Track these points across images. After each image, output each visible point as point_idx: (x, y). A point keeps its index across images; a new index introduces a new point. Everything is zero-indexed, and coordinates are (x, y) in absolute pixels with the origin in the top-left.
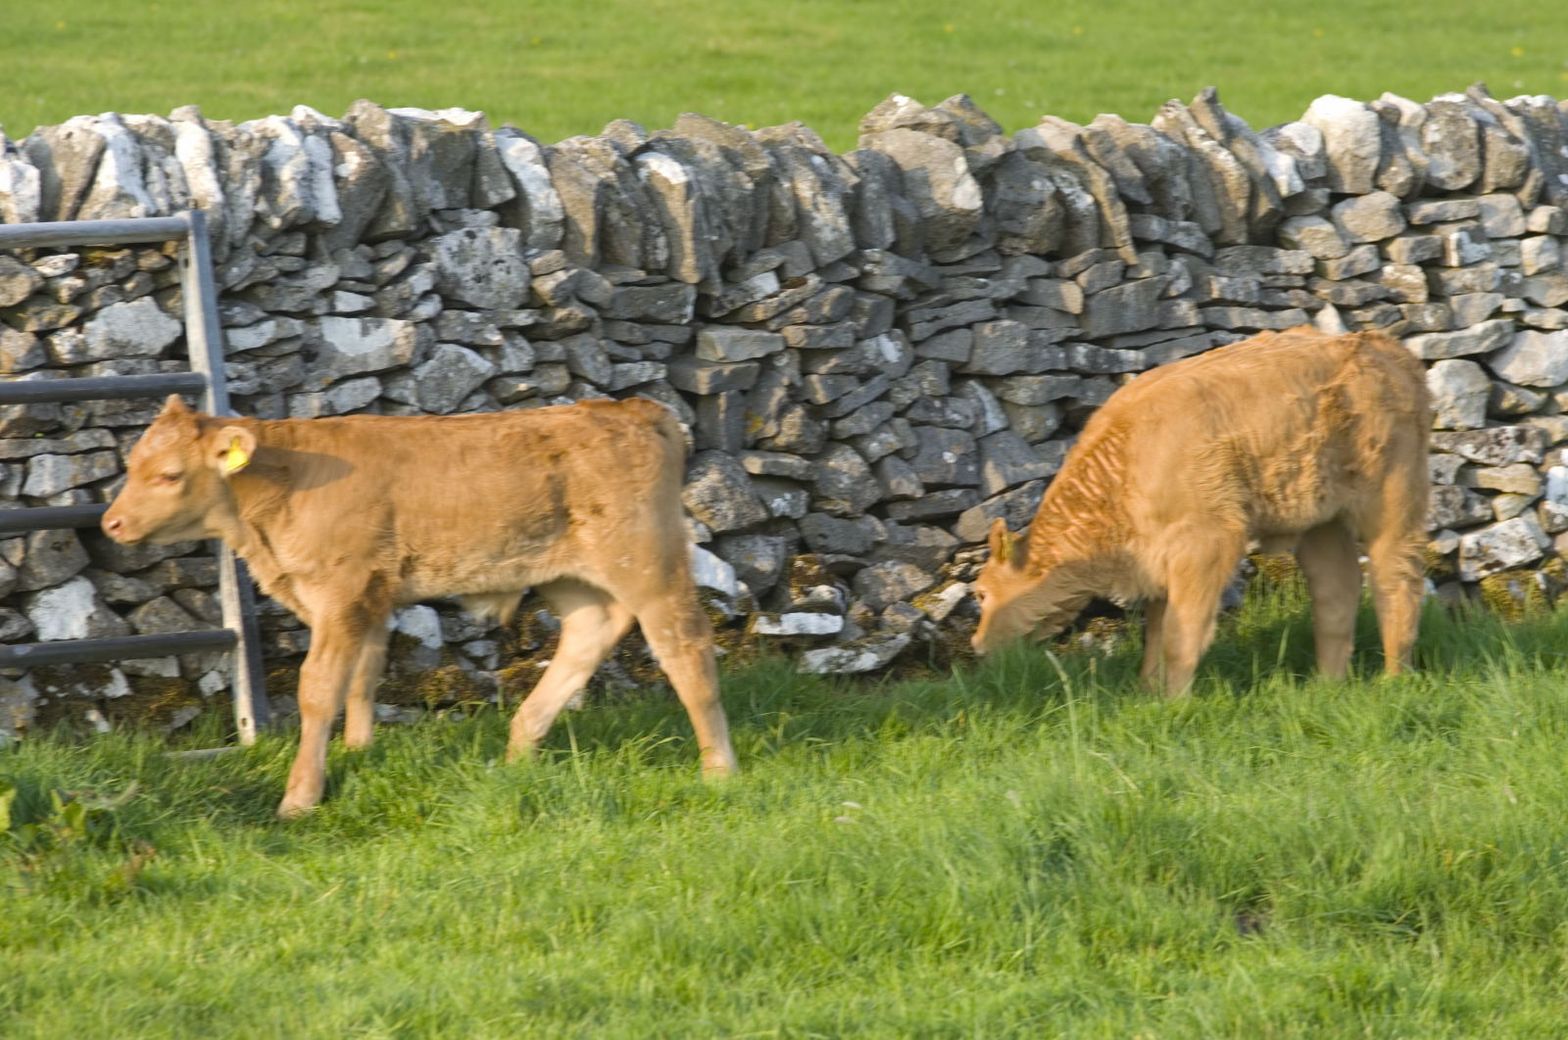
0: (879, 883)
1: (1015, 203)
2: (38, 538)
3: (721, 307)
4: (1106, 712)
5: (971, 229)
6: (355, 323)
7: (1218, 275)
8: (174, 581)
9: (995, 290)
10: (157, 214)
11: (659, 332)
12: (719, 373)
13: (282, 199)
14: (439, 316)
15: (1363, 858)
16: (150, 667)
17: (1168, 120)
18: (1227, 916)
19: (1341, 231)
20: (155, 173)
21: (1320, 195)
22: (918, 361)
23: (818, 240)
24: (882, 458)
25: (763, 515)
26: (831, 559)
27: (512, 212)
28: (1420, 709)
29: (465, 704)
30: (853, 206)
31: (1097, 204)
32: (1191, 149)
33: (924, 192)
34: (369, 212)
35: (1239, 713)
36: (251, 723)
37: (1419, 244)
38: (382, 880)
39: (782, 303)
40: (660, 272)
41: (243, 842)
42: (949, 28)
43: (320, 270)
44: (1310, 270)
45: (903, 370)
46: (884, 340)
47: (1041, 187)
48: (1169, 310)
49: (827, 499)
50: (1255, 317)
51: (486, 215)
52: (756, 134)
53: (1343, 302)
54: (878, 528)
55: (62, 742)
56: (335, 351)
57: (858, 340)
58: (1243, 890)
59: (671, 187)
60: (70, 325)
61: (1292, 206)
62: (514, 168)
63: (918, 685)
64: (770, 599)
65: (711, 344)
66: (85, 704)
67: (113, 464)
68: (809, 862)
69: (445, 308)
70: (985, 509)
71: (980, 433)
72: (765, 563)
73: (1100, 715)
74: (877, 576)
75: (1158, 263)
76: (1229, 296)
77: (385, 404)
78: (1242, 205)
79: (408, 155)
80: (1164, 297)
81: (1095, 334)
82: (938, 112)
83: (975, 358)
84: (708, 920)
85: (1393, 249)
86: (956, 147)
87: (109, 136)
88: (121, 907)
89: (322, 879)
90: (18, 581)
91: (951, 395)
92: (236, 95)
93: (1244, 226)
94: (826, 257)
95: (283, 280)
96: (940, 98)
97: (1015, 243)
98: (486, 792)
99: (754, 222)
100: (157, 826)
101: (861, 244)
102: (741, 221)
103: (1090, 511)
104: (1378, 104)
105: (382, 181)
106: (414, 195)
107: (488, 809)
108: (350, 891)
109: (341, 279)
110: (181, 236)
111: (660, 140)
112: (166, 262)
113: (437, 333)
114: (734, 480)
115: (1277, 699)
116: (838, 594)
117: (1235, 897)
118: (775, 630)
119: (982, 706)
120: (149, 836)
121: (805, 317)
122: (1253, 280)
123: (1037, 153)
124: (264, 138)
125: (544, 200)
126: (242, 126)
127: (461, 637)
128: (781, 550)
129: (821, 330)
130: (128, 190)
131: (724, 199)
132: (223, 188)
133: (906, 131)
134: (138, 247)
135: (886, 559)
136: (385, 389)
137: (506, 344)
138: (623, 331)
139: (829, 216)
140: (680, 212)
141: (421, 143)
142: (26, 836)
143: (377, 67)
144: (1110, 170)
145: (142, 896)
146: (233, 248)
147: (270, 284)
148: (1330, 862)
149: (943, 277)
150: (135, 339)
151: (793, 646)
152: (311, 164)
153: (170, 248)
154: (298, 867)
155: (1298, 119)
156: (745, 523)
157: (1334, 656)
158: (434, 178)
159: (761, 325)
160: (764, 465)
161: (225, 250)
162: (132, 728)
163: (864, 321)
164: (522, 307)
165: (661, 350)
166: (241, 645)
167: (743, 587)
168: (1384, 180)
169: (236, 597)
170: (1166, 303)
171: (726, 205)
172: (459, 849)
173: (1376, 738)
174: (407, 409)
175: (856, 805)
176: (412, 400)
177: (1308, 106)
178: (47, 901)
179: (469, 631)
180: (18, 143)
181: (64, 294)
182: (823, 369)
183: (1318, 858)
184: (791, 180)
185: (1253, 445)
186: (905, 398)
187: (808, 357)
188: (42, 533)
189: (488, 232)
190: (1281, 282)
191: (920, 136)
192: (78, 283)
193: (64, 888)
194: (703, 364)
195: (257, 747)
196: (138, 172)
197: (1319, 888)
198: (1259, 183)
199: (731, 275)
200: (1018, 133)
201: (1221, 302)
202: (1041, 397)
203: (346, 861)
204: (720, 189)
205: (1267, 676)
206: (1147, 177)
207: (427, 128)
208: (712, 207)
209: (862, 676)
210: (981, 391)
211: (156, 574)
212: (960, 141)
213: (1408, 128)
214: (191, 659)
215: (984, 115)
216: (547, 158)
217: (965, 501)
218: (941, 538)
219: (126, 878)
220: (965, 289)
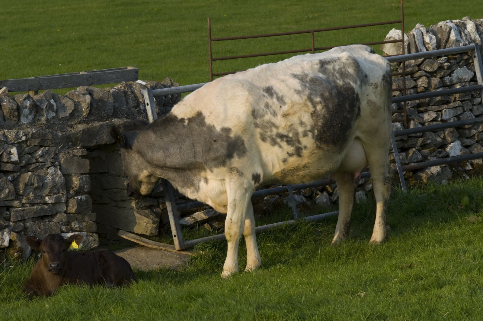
2: (447, 131)
10: (466, 45)
16: (476, 161)
20: (463, 34)
60: (448, 75)
66: (462, 172)
67: (462, 110)
87: (452, 26)
90: (443, 142)
110: (473, 50)
130: (458, 39)
132: (480, 37)
134: (462, 54)
150: (464, 77)
153: (469, 53)
180: (430, 30)
181: (446, 67)
192: (449, 64)
196: (459, 34)
211: (474, 137)
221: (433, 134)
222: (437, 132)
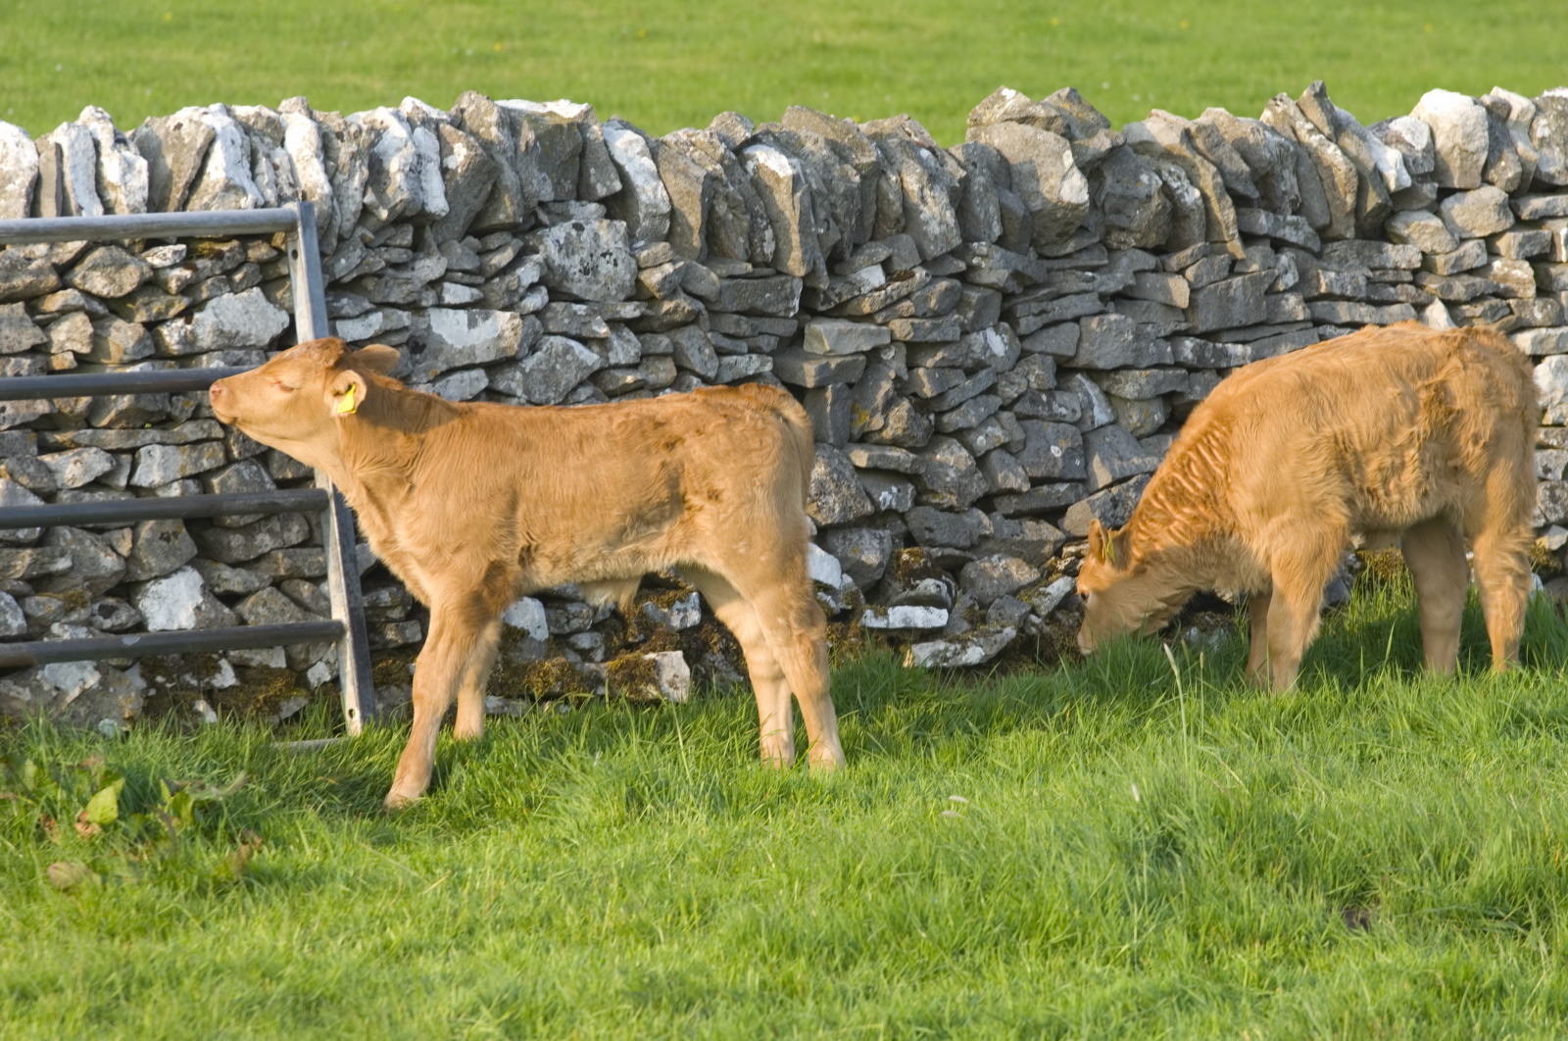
0: (984, 877)
1: (1122, 197)
2: (147, 529)
3: (827, 300)
4: (1213, 707)
5: (1078, 223)
6: (462, 315)
7: (1325, 269)
8: (282, 572)
9: (1102, 284)
10: (266, 205)
11: (766, 324)
12: (828, 364)
13: (390, 191)
14: (546, 307)
15: (1471, 854)
16: (257, 657)
17: (1275, 114)
18: (1334, 912)
19: (1449, 225)
20: (263, 165)
21: (1429, 189)
22: (1024, 354)
23: (925, 234)
24: (988, 452)
25: (869, 508)
26: (937, 552)
27: (619, 204)
28: (1528, 705)
29: (572, 696)
30: (961, 199)
31: (1204, 197)
32: (1299, 143)
33: (1033, 185)
34: (477, 204)
35: (1347, 708)
36: (357, 713)
37: (1528, 239)
38: (489, 871)
39: (887, 297)
40: (767, 265)
41: (350, 833)
42: (1055, 21)
43: (428, 262)
44: (1418, 265)
45: (1010, 364)
46: (990, 333)
47: (1149, 181)
48: (1277, 304)
49: (934, 492)
50: (1363, 312)
51: (593, 206)
52: (864, 127)
53: (1452, 297)
54: (985, 522)
55: (170, 732)
56: (443, 342)
57: (965, 333)
58: (1350, 886)
59: (778, 180)
60: (179, 315)
61: (1400, 201)
62: (621, 160)
63: (1025, 679)
64: (876, 590)
65: (818, 338)
66: (193, 694)
67: (221, 455)
68: (914, 857)
69: (551, 300)
70: (1091, 504)
71: (1087, 426)
72: (871, 557)
73: (1207, 709)
74: (984, 570)
75: (1265, 257)
76: (1337, 291)
77: (492, 394)
78: (1350, 200)
79: (516, 147)
80: (1271, 291)
81: (1202, 328)
82: (1044, 105)
83: (1082, 352)
84: (814, 913)
85: (1502, 244)
86: (1063, 141)
87: (219, 129)
88: (229, 898)
89: (429, 870)
90: (127, 571)
91: (1058, 388)
92: (343, 87)
93: (1352, 221)
94: (933, 250)
95: (390, 271)
96: (1048, 91)
97: (1123, 237)
98: (592, 783)
99: (861, 214)
100: (264, 817)
101: (968, 238)
102: (848, 214)
103: (1194, 506)
104: (1487, 99)
105: (489, 173)
106: (522, 187)
107: (594, 800)
108: (457, 882)
109: (447, 270)
110: (290, 228)
111: (767, 133)
112: (275, 253)
113: (544, 325)
114: (840, 473)
115: (1385, 694)
116: (944, 588)
117: (1342, 893)
118: (880, 624)
119: (1089, 700)
120: (257, 827)
121: (912, 310)
122: (1361, 275)
123: (1145, 147)
124: (372, 129)
125: (650, 192)
126: (349, 118)
127: (567, 629)
128: (887, 543)
129: (928, 324)
130: (237, 181)
131: (831, 191)
132: (331, 181)
133: (1014, 124)
134: (246, 239)
135: (992, 553)
136: (491, 381)
137: (613, 337)
138: (729, 324)
139: (936, 209)
140: (787, 204)
141: (528, 135)
142: (134, 825)
143: (484, 59)
144: (1219, 165)
145: (250, 887)
146: (341, 239)
147: (379, 275)
148: (1437, 858)
149: (1049, 271)
150: (243, 331)
151: (899, 639)
152: (419, 156)
153: (278, 240)
154: (405, 858)
155: (1407, 112)
156: (851, 516)
157: (1441, 653)
158: (541, 170)
159: (868, 318)
160: (869, 459)
161: (334, 242)
162: (239, 720)
163: (970, 314)
164: (629, 299)
165: (767, 343)
166: (348, 635)
167: (848, 579)
168: (1492, 175)
169: (343, 587)
170: (1274, 297)
171: (833, 198)
172: (565, 840)
173: (1484, 734)
174: (515, 401)
175: (962, 799)
176: (519, 392)
177: (1417, 100)
178: (156, 891)
179: (576, 623)
180: (128, 134)
181: (173, 285)
182: (930, 363)
183: (1426, 853)
184: (899, 173)
185: (1356, 440)
186: (1012, 392)
187: (914, 350)
188: (151, 523)
189: (596, 225)
190: (1390, 277)
191: (1028, 130)
192: (187, 273)
193: (173, 878)
194: (809, 357)
195: (364, 738)
196: (247, 166)
197: (1427, 884)
198: (1367, 177)
199: (837, 268)
200: (1125, 127)
201: (1329, 296)
202: (1148, 391)
203: (452, 852)
204: (827, 182)
205: (1374, 672)
206: (1254, 171)
207: (534, 120)
208: (819, 201)
209: (968, 670)
210: (1088, 385)
211: (264, 565)
212: (1068, 134)
213: (1516, 122)
214: (298, 649)
215: (1092, 109)
216: (654, 152)
217: (1072, 496)
218: (1048, 532)
219: (233, 868)
220: (1072, 283)
221: (88, 539)
222: (109, 530)
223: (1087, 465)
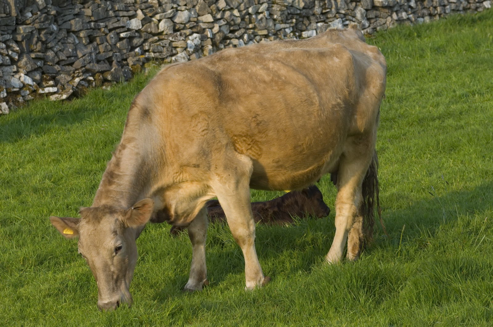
3: (20, 21)
7: (116, 5)
9: (73, 12)
11: (9, 27)
12: (23, 36)
22: (60, 29)
23: (38, 4)
24: (57, 52)
25: (36, 66)
26: (50, 75)
39: (33, 19)
40: (8, 14)
45: (58, 32)
46: (53, 25)
48: (108, 13)
49: (47, 62)
50: (125, 13)
53: (142, 8)
54: (59, 67)
57: (49, 26)
64: (41, 85)
65: (20, 29)
70: (79, 61)
71: (75, 44)
72: (38, 77)
74: (60, 78)
75: (104, 3)
76: (119, 9)
80: (107, 10)
81: (94, 20)
83: (72, 28)
91: (68, 36)
94: (41, 8)
101: (47, 4)
114: (29, 59)
116: (54, 83)
118: (43, 92)
121: (38, 21)
122: (123, 5)
128: (40, 74)
129: (42, 24)
135: (61, 74)
138: (2, 28)
149: (62, 10)
151: (47, 95)
156: (33, 69)
159: (29, 24)
160: (35, 55)
163: (50, 21)
165: (10, 32)
167: (35, 83)
182: (43, 33)
186: (60, 38)
187: (40, 30)
190: (129, 5)
194: (19, 34)
199: (22, 14)
201: (118, 10)
202: (86, 35)
209: (63, 100)
210: (73, 35)
217: (75, 60)
218: (71, 68)
220: (67, 12)
223: (76, 52)
